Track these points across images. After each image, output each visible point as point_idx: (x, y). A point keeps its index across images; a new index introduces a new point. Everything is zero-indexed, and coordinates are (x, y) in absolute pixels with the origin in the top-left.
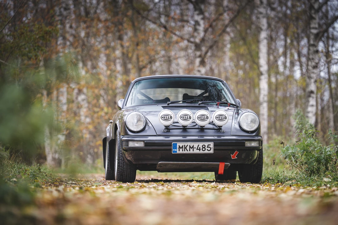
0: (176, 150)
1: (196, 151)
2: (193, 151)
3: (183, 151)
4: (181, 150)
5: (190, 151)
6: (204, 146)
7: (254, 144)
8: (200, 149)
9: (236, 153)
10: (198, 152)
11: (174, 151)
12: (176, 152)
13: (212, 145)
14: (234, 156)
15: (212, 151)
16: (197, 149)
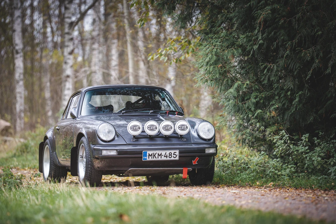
0: (146, 158)
1: (163, 158)
2: (161, 158)
3: (152, 158)
4: (150, 157)
5: (158, 158)
6: (170, 154)
7: (212, 151)
8: (167, 157)
9: (197, 159)
10: (165, 159)
11: (144, 159)
12: (146, 159)
13: (177, 152)
14: (195, 162)
15: (177, 158)
16: (165, 156)
